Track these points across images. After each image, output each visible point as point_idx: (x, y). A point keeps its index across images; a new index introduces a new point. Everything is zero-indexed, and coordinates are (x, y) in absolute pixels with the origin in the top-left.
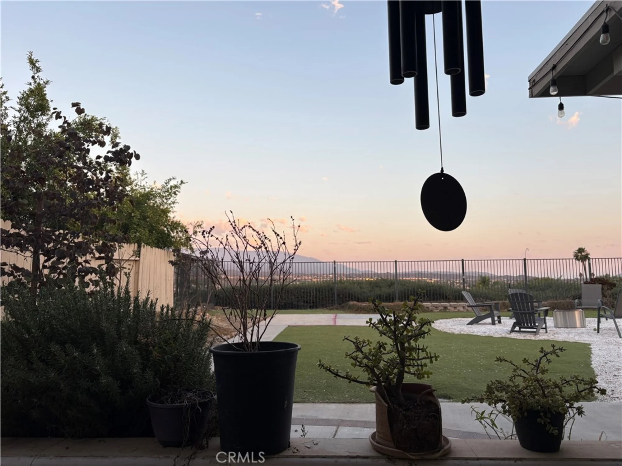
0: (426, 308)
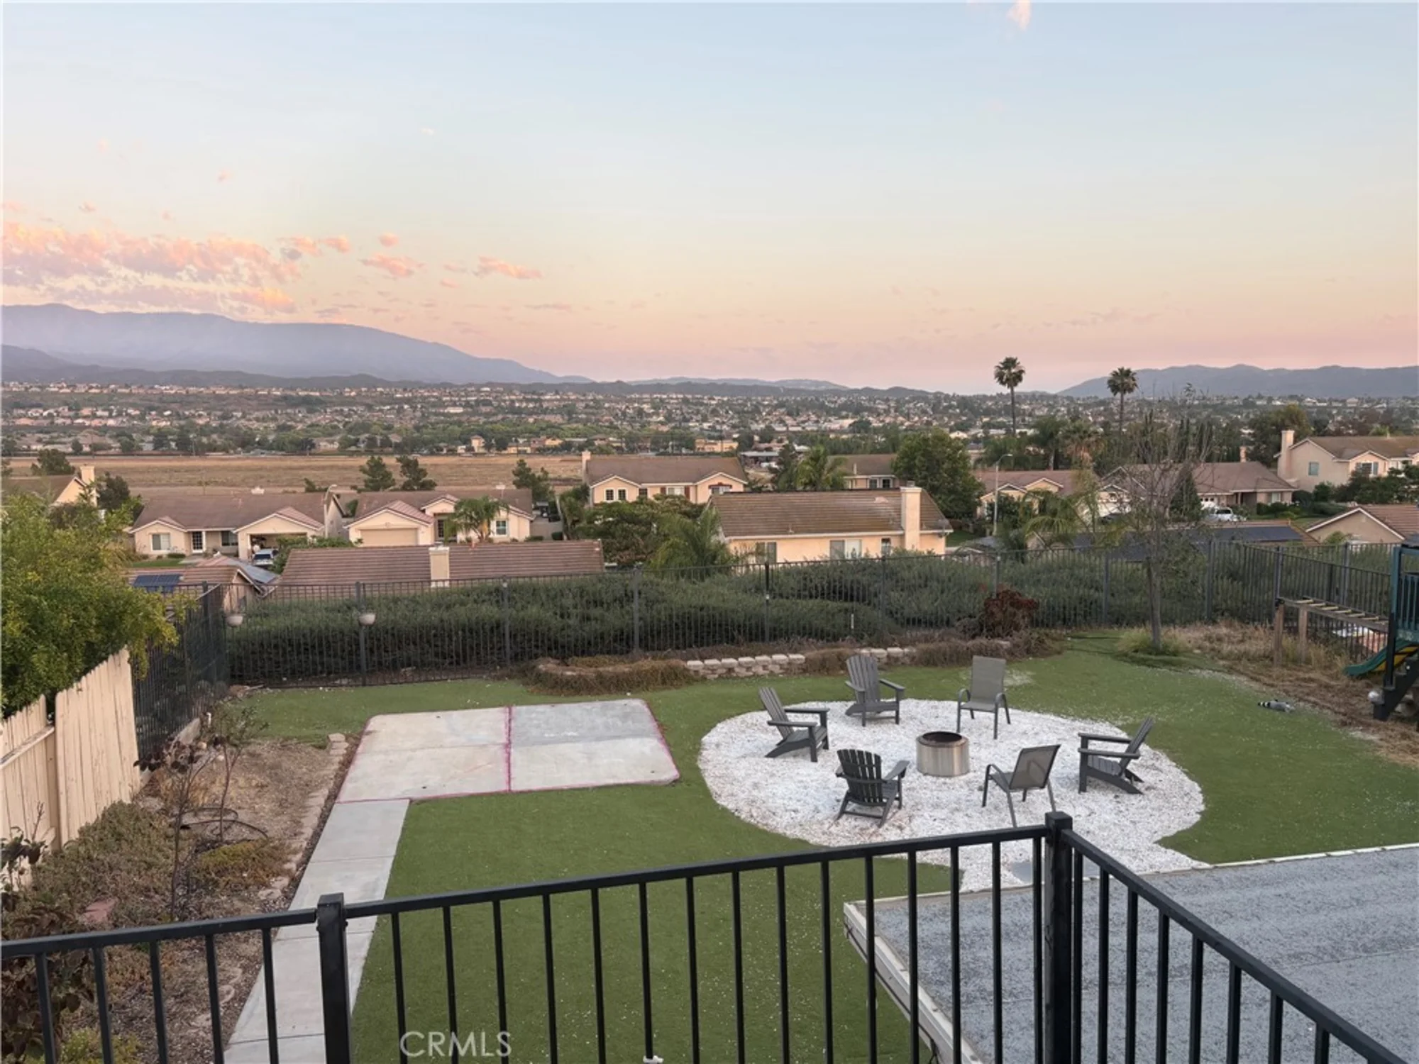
0: (692, 673)
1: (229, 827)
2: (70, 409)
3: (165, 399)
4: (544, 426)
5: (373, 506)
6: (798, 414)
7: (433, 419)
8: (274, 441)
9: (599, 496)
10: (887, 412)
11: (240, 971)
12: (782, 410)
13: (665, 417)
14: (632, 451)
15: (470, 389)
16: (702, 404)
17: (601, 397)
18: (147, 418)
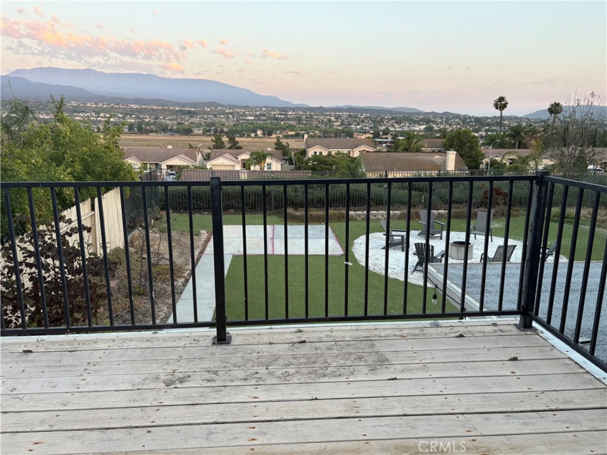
0: (350, 216)
1: (161, 259)
2: (96, 114)
3: (133, 110)
4: (288, 126)
5: (216, 155)
6: (400, 123)
7: (241, 122)
8: (176, 129)
9: (310, 153)
10: (441, 123)
11: (166, 308)
12: (394, 121)
13: (340, 123)
14: (325, 137)
15: (257, 109)
16: (357, 117)
17: (313, 113)
18: (126, 118)
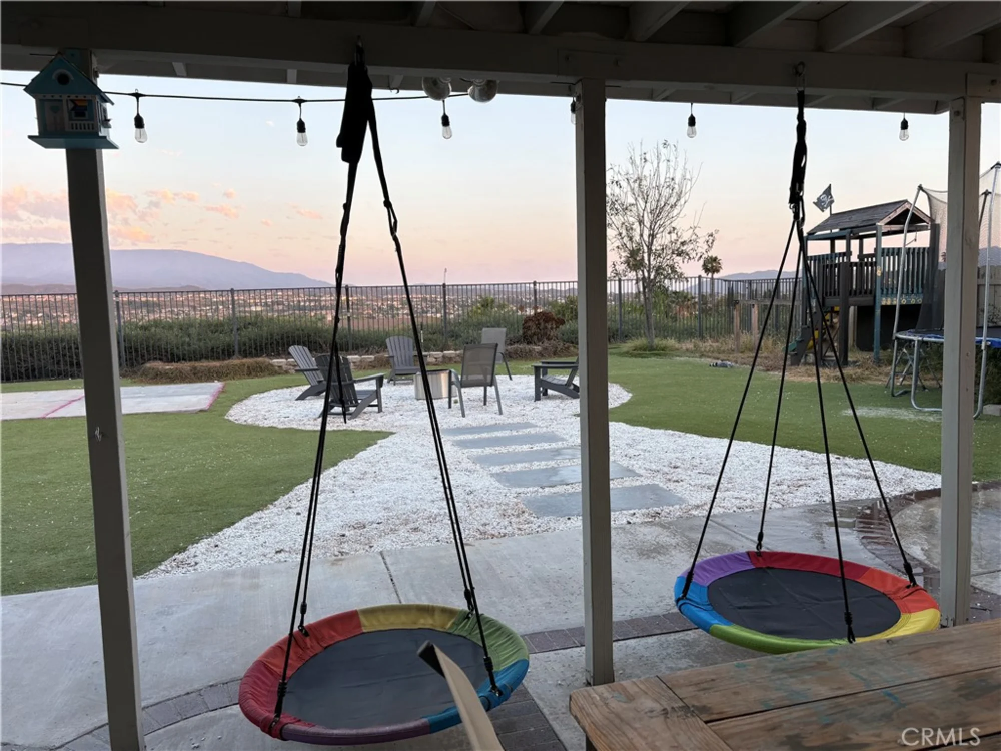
0: (277, 368)
3: (38, 305)
7: (241, 315)
15: (268, 294)
